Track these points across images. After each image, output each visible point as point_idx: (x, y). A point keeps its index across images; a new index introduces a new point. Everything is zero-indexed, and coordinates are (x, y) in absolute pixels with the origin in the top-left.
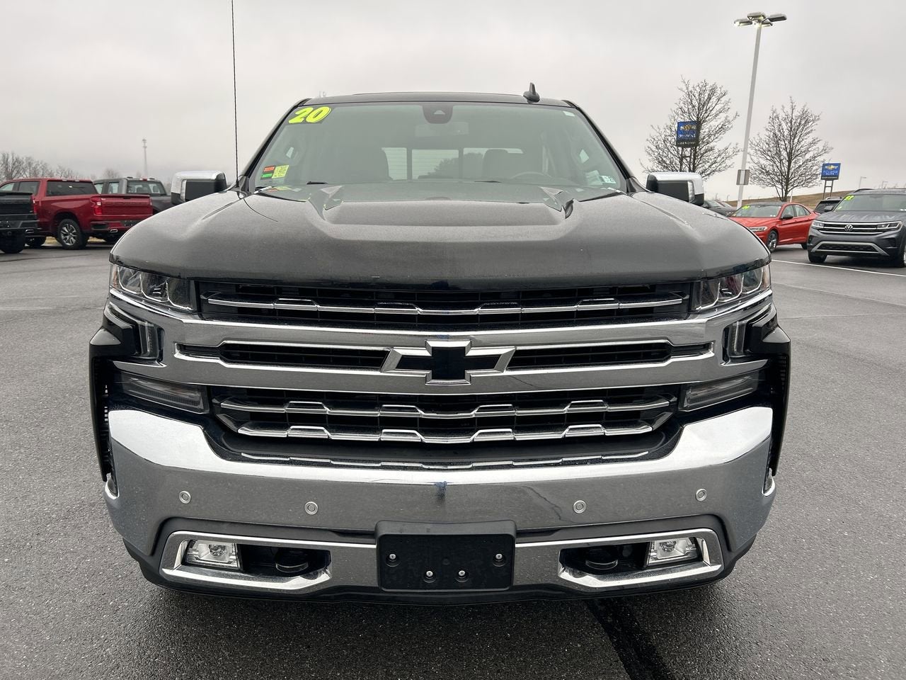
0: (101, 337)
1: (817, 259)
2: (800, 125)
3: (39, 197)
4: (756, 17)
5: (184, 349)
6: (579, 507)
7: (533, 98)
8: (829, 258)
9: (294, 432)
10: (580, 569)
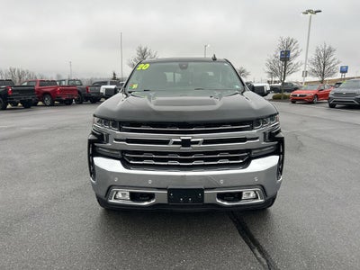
0: (91, 137)
1: (332, 106)
2: (328, 52)
3: (37, 87)
4: (309, 11)
5: (116, 140)
6: (222, 182)
7: (215, 59)
8: (337, 106)
9: (145, 162)
10: (224, 200)
